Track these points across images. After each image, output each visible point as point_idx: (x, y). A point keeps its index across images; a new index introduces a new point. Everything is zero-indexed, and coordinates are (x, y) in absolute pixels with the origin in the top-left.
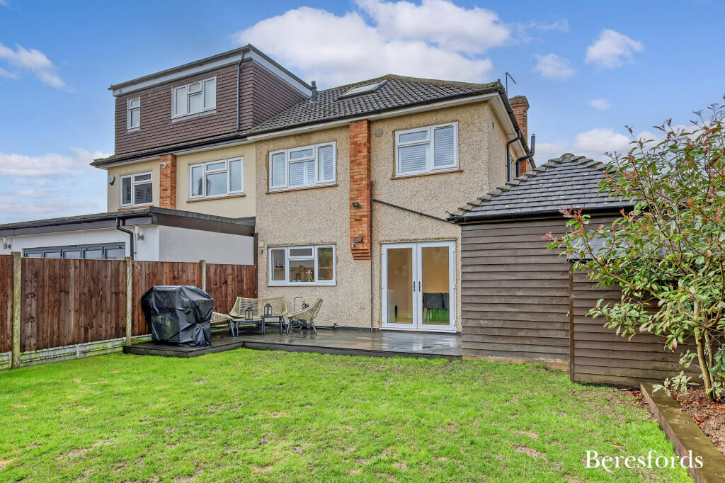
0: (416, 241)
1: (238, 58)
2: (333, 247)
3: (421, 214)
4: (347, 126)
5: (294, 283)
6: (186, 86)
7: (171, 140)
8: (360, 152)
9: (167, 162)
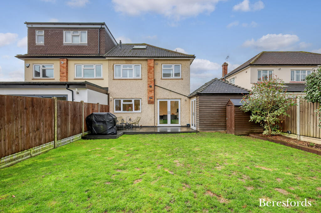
0: (169, 99)
1: (100, 26)
2: (140, 100)
3: (170, 91)
4: (147, 60)
5: (124, 112)
6: (71, 31)
7: (63, 52)
8: (151, 69)
9: (65, 61)
